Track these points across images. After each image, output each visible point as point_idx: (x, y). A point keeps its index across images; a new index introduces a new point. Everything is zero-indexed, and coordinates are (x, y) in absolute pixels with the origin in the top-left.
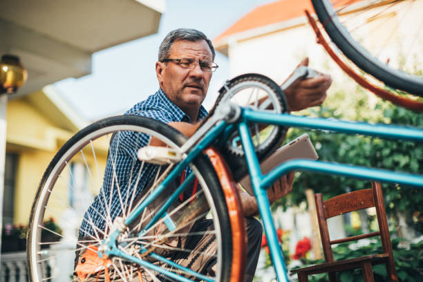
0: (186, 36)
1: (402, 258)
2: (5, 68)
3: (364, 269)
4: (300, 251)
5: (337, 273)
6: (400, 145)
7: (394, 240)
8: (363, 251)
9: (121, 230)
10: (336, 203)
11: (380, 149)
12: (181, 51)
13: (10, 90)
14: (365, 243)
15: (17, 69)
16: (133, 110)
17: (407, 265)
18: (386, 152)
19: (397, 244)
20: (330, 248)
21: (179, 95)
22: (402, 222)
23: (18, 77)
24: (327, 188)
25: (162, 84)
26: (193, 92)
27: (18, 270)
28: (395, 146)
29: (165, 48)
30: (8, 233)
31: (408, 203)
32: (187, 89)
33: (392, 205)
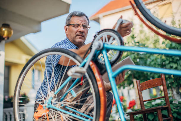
0: (77, 15)
1: (175, 108)
2: (4, 29)
3: (158, 112)
4: (131, 105)
5: (147, 114)
6: (173, 59)
7: (171, 100)
8: (158, 105)
9: (53, 97)
10: (146, 84)
11: (165, 61)
12: (75, 21)
13: (6, 39)
14: (158, 101)
15: (9, 29)
16: (55, 46)
17: (177, 111)
18: (167, 62)
19: (172, 101)
20: (143, 104)
21: (74, 40)
22: (175, 92)
23: (9, 33)
24: (142, 78)
25: (67, 35)
26: (80, 38)
27: (11, 116)
28: (171, 60)
29: (68, 20)
30: (6, 100)
31: (177, 84)
32: (78, 37)
33: (170, 85)
